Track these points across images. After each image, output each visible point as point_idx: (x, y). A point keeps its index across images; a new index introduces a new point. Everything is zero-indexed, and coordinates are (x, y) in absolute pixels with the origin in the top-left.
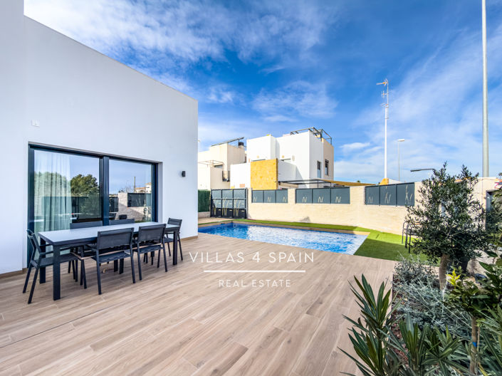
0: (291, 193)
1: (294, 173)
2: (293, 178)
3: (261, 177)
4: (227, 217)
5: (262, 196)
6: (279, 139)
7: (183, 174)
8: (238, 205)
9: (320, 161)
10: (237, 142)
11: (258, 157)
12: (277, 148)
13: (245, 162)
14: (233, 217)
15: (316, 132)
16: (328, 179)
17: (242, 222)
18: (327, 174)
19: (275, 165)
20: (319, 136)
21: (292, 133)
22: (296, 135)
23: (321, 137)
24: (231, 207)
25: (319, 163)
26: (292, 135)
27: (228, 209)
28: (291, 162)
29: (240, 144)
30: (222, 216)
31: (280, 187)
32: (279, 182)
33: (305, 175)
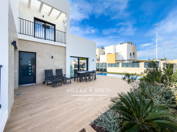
0: (120, 64)
1: (121, 57)
2: (121, 59)
3: (110, 59)
4: (100, 71)
5: (111, 65)
6: (116, 46)
7: (93, 60)
8: (104, 68)
9: (131, 53)
10: (101, 48)
11: (109, 52)
12: (115, 49)
13: (104, 54)
14: (102, 71)
15: (129, 43)
16: (134, 59)
17: (105, 72)
18: (134, 57)
19: (115, 55)
20: (131, 44)
21: (121, 44)
22: (123, 44)
23: (132, 44)
24: (101, 68)
25: (131, 54)
26: (121, 45)
27: (101, 69)
28: (120, 54)
29: (103, 48)
30: (99, 71)
31: (117, 62)
32: (116, 61)
33: (125, 58)
